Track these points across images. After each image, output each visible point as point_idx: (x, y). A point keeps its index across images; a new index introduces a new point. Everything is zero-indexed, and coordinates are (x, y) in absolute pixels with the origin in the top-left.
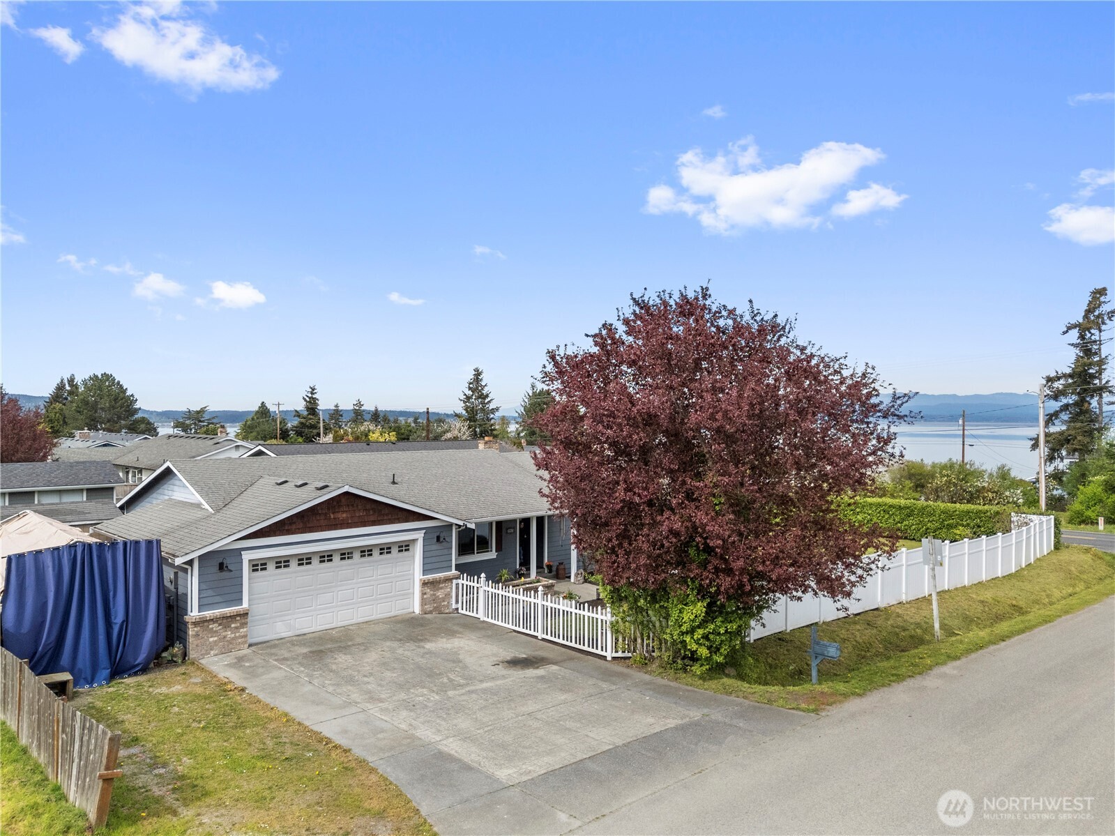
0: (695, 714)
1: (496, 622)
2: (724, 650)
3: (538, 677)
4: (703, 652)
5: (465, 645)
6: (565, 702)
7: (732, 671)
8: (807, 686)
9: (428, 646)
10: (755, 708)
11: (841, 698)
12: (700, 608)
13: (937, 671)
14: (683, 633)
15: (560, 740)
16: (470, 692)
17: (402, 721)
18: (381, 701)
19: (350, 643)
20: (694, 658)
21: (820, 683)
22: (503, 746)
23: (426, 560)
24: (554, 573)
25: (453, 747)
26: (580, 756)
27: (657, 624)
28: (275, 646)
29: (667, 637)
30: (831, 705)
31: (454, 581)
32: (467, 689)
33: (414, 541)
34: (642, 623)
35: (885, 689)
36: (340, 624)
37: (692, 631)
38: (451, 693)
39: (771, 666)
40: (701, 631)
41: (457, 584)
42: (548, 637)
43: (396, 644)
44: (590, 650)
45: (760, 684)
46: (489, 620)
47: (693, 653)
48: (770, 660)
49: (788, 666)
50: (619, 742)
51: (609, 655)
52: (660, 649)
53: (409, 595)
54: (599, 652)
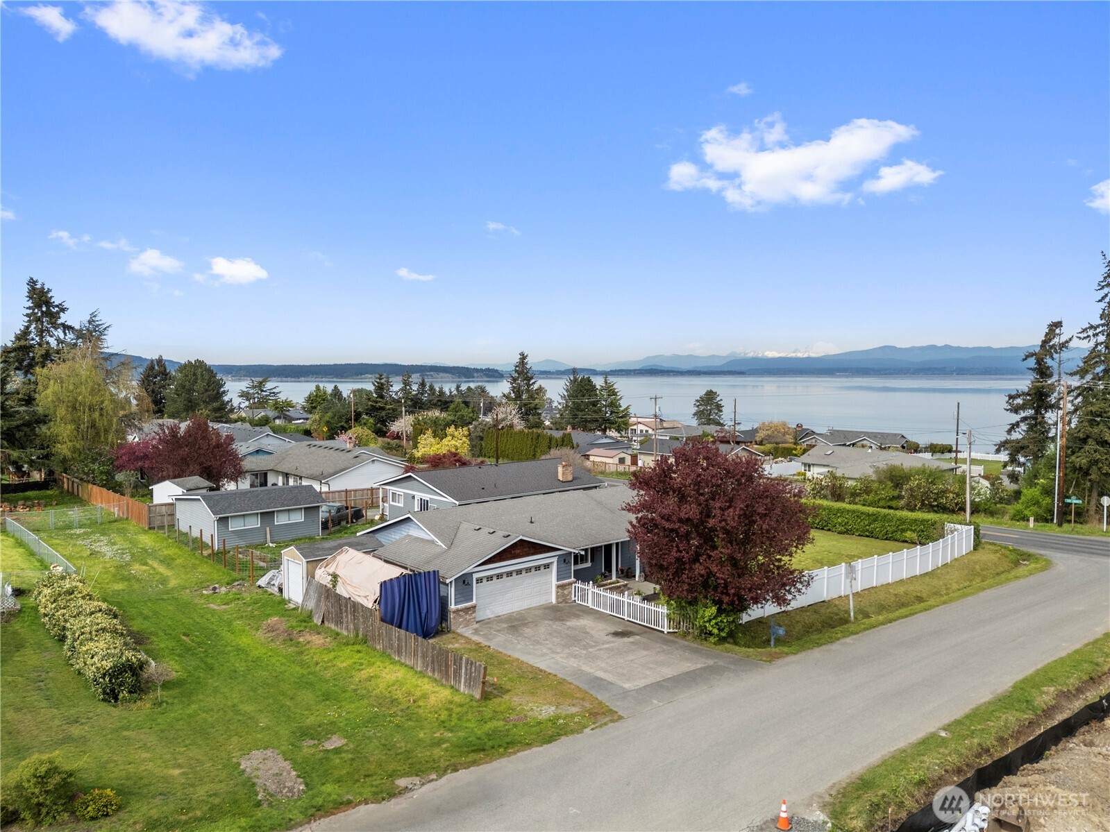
0: (711, 662)
1: (599, 609)
2: (726, 630)
3: (631, 642)
4: (715, 631)
5: (585, 622)
6: (647, 655)
7: (731, 640)
8: (769, 649)
9: (568, 623)
10: (741, 659)
11: (784, 655)
12: (714, 610)
13: (842, 641)
14: (705, 622)
15: (648, 673)
16: (600, 649)
17: (573, 663)
18: (558, 653)
19: (526, 622)
20: (711, 634)
21: (776, 647)
22: (623, 675)
23: (559, 573)
24: (625, 574)
25: (600, 674)
26: (658, 680)
27: (692, 616)
28: (488, 623)
29: (697, 623)
30: (778, 658)
31: (573, 585)
32: (598, 648)
33: (552, 563)
34: (684, 615)
35: (809, 650)
36: (516, 610)
37: (710, 621)
38: (590, 650)
39: (752, 637)
40: (714, 621)
41: (575, 587)
42: (631, 619)
43: (550, 622)
44: (655, 627)
45: (745, 647)
46: (595, 608)
47: (710, 632)
48: (752, 634)
49: (762, 637)
50: (675, 674)
51: (666, 630)
52: (693, 628)
53: (549, 593)
54: (660, 629)
